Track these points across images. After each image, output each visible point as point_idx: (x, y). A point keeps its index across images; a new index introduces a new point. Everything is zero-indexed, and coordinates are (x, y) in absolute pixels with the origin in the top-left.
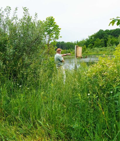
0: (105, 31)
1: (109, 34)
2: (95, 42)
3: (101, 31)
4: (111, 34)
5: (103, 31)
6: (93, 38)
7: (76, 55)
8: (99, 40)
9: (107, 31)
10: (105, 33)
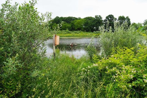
0: (60, 18)
1: (63, 20)
2: (52, 26)
3: (57, 17)
4: (65, 21)
5: (59, 17)
6: (51, 23)
7: (55, 44)
8: (56, 24)
9: (62, 18)
10: (60, 19)
